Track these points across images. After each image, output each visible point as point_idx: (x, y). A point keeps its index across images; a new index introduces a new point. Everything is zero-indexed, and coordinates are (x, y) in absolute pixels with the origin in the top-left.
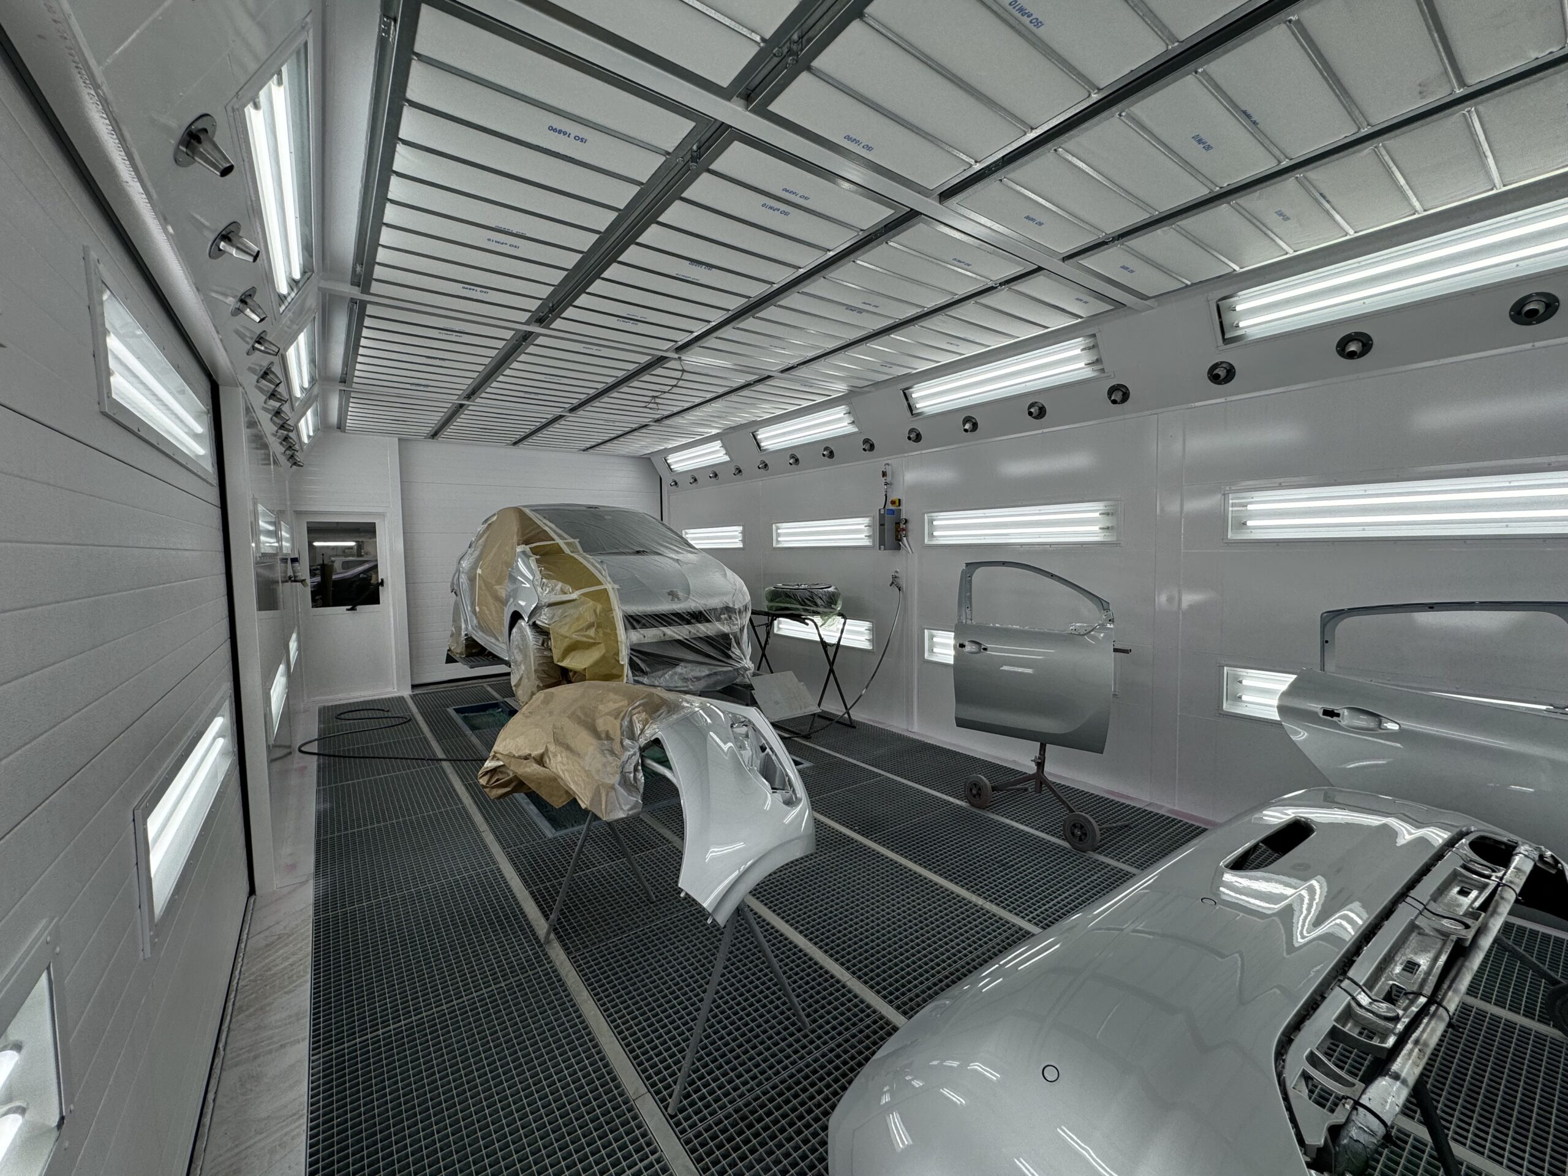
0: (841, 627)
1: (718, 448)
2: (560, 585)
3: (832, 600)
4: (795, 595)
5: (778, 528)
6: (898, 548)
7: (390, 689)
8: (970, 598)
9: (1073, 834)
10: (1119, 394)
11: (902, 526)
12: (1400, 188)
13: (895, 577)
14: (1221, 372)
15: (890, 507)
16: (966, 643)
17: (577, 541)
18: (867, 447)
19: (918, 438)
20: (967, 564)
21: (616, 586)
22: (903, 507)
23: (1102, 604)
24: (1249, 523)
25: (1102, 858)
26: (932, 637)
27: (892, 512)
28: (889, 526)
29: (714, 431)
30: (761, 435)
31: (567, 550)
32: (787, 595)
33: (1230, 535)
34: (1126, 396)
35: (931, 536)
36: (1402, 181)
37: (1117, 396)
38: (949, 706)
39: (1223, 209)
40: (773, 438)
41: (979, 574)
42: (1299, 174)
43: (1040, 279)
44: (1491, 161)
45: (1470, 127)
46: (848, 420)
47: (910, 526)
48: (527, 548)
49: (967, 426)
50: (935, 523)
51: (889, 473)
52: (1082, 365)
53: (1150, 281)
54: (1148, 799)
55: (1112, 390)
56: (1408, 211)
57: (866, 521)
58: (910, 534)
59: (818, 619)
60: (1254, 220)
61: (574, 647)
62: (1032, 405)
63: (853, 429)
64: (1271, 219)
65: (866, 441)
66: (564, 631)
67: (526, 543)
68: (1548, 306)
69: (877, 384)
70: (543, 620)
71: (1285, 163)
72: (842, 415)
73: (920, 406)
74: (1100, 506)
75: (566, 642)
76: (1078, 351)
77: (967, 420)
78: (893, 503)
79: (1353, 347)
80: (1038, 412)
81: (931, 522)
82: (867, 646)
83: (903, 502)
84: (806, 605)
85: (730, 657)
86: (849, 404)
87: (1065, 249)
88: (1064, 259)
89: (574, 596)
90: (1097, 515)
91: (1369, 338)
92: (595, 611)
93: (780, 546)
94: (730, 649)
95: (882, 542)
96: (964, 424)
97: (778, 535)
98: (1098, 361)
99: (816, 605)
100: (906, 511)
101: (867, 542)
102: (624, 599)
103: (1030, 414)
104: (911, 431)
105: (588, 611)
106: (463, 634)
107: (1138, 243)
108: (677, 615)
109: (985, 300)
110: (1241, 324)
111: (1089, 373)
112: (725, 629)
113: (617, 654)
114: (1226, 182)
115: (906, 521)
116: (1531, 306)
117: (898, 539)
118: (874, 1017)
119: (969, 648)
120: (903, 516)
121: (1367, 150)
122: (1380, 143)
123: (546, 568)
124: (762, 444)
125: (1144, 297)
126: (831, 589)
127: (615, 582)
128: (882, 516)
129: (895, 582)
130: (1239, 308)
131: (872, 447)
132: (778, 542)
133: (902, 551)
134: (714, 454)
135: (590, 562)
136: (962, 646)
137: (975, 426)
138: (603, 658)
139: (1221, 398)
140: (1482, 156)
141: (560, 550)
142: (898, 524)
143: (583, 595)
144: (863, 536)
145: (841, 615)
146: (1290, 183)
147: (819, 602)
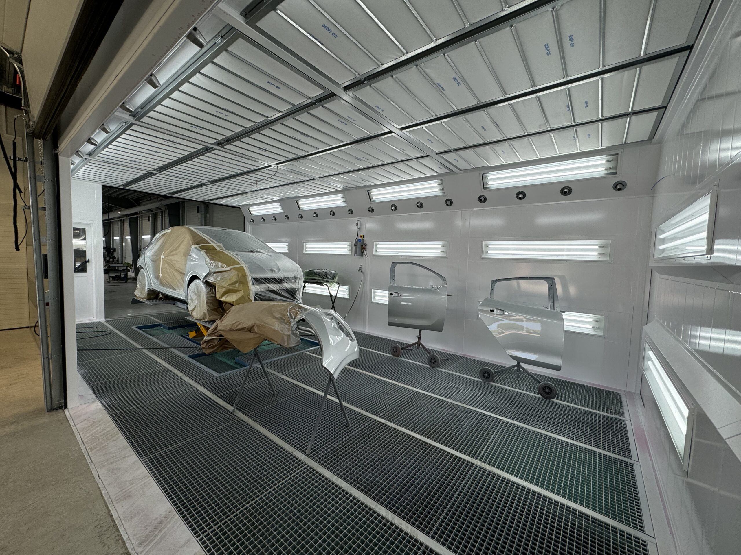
0: (337, 289)
1: (278, 206)
2: (220, 264)
3: (334, 277)
4: (319, 274)
5: (306, 245)
6: (362, 255)
7: (92, 318)
8: (394, 276)
9: (431, 362)
10: (449, 202)
11: (364, 246)
12: (534, 150)
13: (360, 268)
14: (482, 199)
15: (360, 238)
16: (393, 293)
17: (221, 245)
18: (350, 212)
19: (372, 210)
20: (393, 263)
21: (247, 266)
22: (365, 239)
23: (443, 278)
24: (489, 252)
25: (440, 369)
26: (375, 293)
27: (360, 240)
28: (359, 246)
29: (277, 198)
30: (301, 202)
31: (218, 249)
32: (315, 274)
33: (483, 256)
34: (451, 203)
35: (376, 251)
36: (535, 148)
37: (448, 203)
38: (386, 318)
39: (487, 147)
40: (306, 205)
41: (398, 267)
42: (509, 141)
43: (428, 159)
44: (556, 147)
45: (551, 138)
46: (342, 200)
47: (367, 247)
48: (197, 246)
49: (393, 208)
50: (378, 246)
51: (359, 225)
52: (437, 190)
53: (464, 165)
54: (454, 351)
55: (447, 200)
56: (536, 156)
57: (348, 243)
58: (367, 250)
59: (328, 284)
60: (495, 151)
61: (228, 292)
62: (418, 203)
63: (344, 204)
64: (500, 152)
65: (350, 210)
66: (223, 284)
67: (197, 244)
68: (569, 191)
69: (357, 188)
70: (211, 280)
71: (505, 138)
72: (340, 198)
73: (374, 198)
74: (441, 243)
75: (224, 290)
76: (436, 185)
77: (393, 206)
78: (361, 237)
79: (520, 196)
80: (420, 206)
81: (376, 245)
82: (347, 297)
83: (365, 237)
84: (324, 278)
85: (295, 298)
86: (344, 193)
87: (437, 151)
88: (437, 154)
89: (228, 269)
90: (440, 246)
91: (525, 194)
92: (238, 276)
93: (306, 252)
94: (295, 295)
95: (356, 253)
96: (392, 208)
97: (306, 248)
98: (443, 189)
99: (328, 278)
100: (366, 240)
101: (348, 253)
102: (251, 272)
103: (418, 206)
104: (370, 208)
105: (233, 275)
106: (146, 288)
107: (460, 153)
108: (275, 279)
109: (407, 163)
110: (489, 183)
111: (439, 193)
112: (294, 286)
113: (249, 295)
114: (489, 140)
115: (366, 245)
116: (565, 190)
117: (362, 252)
118: (372, 420)
119: (395, 295)
120: (365, 242)
121: (526, 139)
122: (530, 138)
123: (211, 256)
124: (301, 207)
125: (460, 170)
126: (334, 272)
127: (246, 263)
128: (356, 242)
129: (360, 270)
130: (489, 178)
131: (352, 212)
132: (306, 251)
133: (364, 257)
134: (276, 209)
135: (232, 254)
136: (392, 294)
137: (396, 208)
138: (243, 296)
139: (481, 208)
140: (554, 146)
141: (214, 248)
142: (362, 245)
143: (233, 268)
144: (346, 250)
145: (337, 283)
146: (506, 143)
147: (329, 277)
